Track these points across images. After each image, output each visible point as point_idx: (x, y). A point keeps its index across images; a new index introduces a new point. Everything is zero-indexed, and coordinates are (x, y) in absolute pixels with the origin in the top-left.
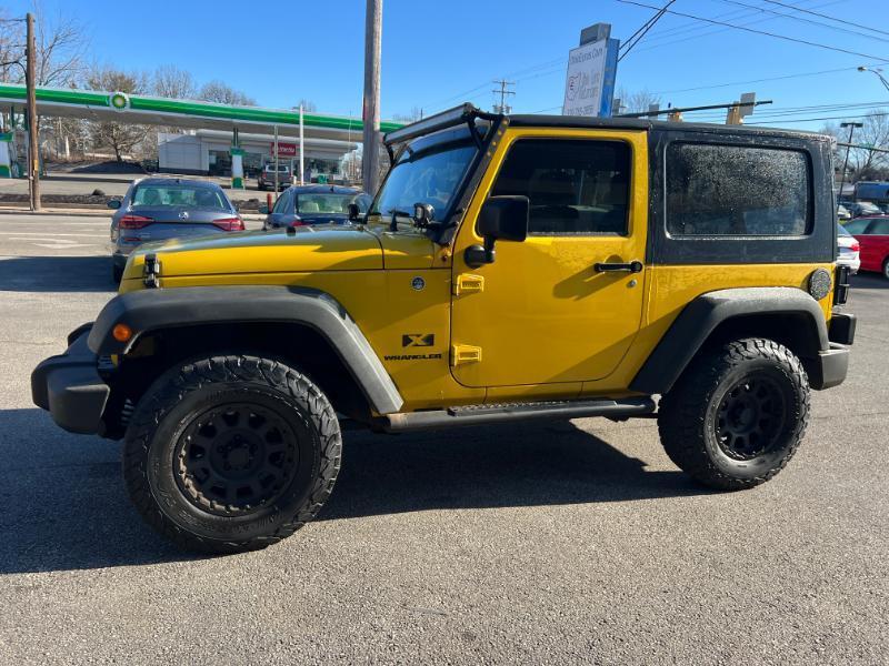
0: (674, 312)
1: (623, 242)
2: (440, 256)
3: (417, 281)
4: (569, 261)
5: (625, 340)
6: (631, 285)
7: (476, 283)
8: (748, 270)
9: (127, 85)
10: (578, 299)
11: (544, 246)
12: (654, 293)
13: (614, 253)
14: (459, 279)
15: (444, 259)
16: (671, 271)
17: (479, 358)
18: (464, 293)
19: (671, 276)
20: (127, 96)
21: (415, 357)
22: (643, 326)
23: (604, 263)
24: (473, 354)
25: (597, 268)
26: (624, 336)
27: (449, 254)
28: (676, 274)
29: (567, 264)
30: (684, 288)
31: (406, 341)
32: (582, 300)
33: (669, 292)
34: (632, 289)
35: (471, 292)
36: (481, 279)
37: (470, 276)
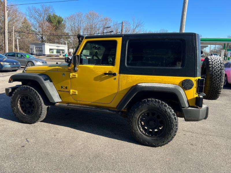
0: (129, 88)
1: (113, 68)
2: (68, 69)
3: (64, 74)
5: (114, 94)
6: (115, 79)
7: (75, 75)
8: (155, 77)
10: (100, 82)
11: (92, 68)
13: (110, 70)
14: (71, 74)
15: (69, 70)
16: (127, 76)
17: (77, 93)
18: (72, 78)
19: (127, 77)
21: (64, 91)
22: (119, 91)
23: (107, 72)
24: (75, 92)
25: (105, 74)
27: (70, 68)
28: (128, 77)
29: (97, 72)
30: (131, 81)
31: (62, 87)
33: (126, 82)
34: (115, 80)
35: (74, 77)
36: (77, 75)
37: (74, 74)
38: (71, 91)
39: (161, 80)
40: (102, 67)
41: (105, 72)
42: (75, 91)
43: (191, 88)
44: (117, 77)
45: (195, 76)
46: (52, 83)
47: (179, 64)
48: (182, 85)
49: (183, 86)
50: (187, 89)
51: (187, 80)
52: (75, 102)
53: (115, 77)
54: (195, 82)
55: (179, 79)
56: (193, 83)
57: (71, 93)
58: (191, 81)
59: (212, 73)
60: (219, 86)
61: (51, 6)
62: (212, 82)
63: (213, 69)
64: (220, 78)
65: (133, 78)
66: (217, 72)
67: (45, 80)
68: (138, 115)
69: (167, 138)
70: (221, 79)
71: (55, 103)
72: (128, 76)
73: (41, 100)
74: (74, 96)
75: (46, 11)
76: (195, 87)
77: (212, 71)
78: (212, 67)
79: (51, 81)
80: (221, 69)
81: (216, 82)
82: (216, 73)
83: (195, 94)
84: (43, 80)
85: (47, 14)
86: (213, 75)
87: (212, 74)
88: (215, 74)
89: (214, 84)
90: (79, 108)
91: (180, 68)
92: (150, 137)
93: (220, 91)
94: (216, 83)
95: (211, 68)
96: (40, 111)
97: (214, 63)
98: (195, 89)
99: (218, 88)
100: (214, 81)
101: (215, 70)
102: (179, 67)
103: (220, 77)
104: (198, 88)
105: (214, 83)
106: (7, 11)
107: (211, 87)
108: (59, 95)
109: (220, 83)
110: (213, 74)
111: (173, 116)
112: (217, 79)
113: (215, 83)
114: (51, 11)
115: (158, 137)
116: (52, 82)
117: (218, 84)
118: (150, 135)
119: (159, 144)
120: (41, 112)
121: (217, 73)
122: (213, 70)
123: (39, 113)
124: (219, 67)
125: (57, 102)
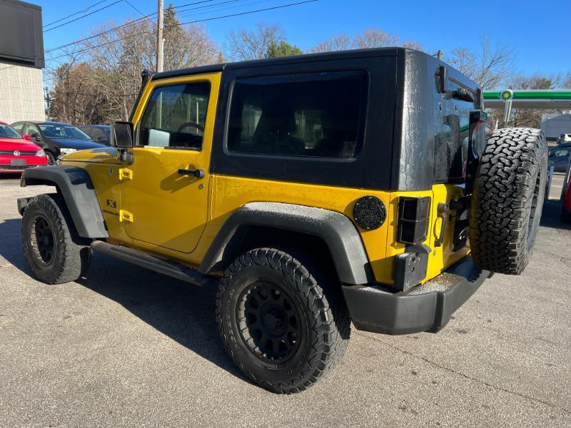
0: (228, 213)
1: (197, 155)
3: (110, 171)
4: (168, 166)
5: (202, 226)
6: (201, 187)
7: (128, 174)
9: (547, 84)
10: (171, 192)
12: (215, 196)
13: (191, 163)
14: (121, 171)
17: (131, 219)
19: (226, 184)
20: (511, 92)
21: (111, 212)
22: (209, 220)
23: (187, 168)
24: (129, 217)
25: (181, 172)
26: (198, 225)
30: (234, 195)
31: (108, 203)
32: (175, 193)
33: (224, 197)
34: (202, 190)
35: (126, 180)
36: (131, 173)
37: (127, 170)
38: (121, 212)
39: (301, 196)
40: (176, 154)
41: (181, 168)
42: (128, 213)
43: (376, 225)
44: (204, 181)
45: (392, 185)
46: (92, 190)
47: (350, 148)
48: (354, 213)
49: (354, 217)
50: (365, 229)
51: (366, 198)
52: (128, 240)
53: (200, 182)
54: (392, 206)
55: (346, 196)
56: (384, 210)
57: (121, 217)
58: (380, 203)
59: (485, 182)
60: (507, 227)
61: (278, 25)
62: (484, 211)
63: (489, 169)
64: (509, 200)
65: (238, 185)
66: (502, 178)
67: (75, 183)
68: (236, 291)
69: (302, 374)
70: (512, 203)
71: (91, 240)
72: (229, 180)
73: (64, 230)
74: (127, 225)
75: (268, 35)
76: (391, 224)
77: (486, 175)
78: (490, 161)
79: (91, 186)
80: (516, 171)
81: (496, 212)
82: (496, 183)
83: (392, 245)
84: (69, 182)
85: (270, 43)
86: (487, 190)
87: (485, 186)
88: (494, 186)
89: (489, 219)
90: (129, 256)
91: (351, 160)
92: (263, 359)
93: (514, 247)
94: (495, 216)
95: (484, 166)
96: (61, 257)
97: (499, 149)
98: (391, 229)
99: (504, 235)
100: (491, 208)
101: (495, 173)
102: (347, 157)
103: (511, 196)
104: (398, 227)
105: (490, 215)
106: (164, 40)
107: (482, 230)
108: (104, 222)
109: (508, 217)
110: (488, 186)
111: (315, 307)
112: (498, 203)
113: (491, 218)
114: (278, 35)
115: (280, 364)
116: (93, 188)
117: (502, 220)
118: (265, 355)
119: (282, 387)
120: (64, 259)
121: (500, 183)
122: (490, 174)
123: (61, 261)
124: (511, 163)
125: (98, 239)
